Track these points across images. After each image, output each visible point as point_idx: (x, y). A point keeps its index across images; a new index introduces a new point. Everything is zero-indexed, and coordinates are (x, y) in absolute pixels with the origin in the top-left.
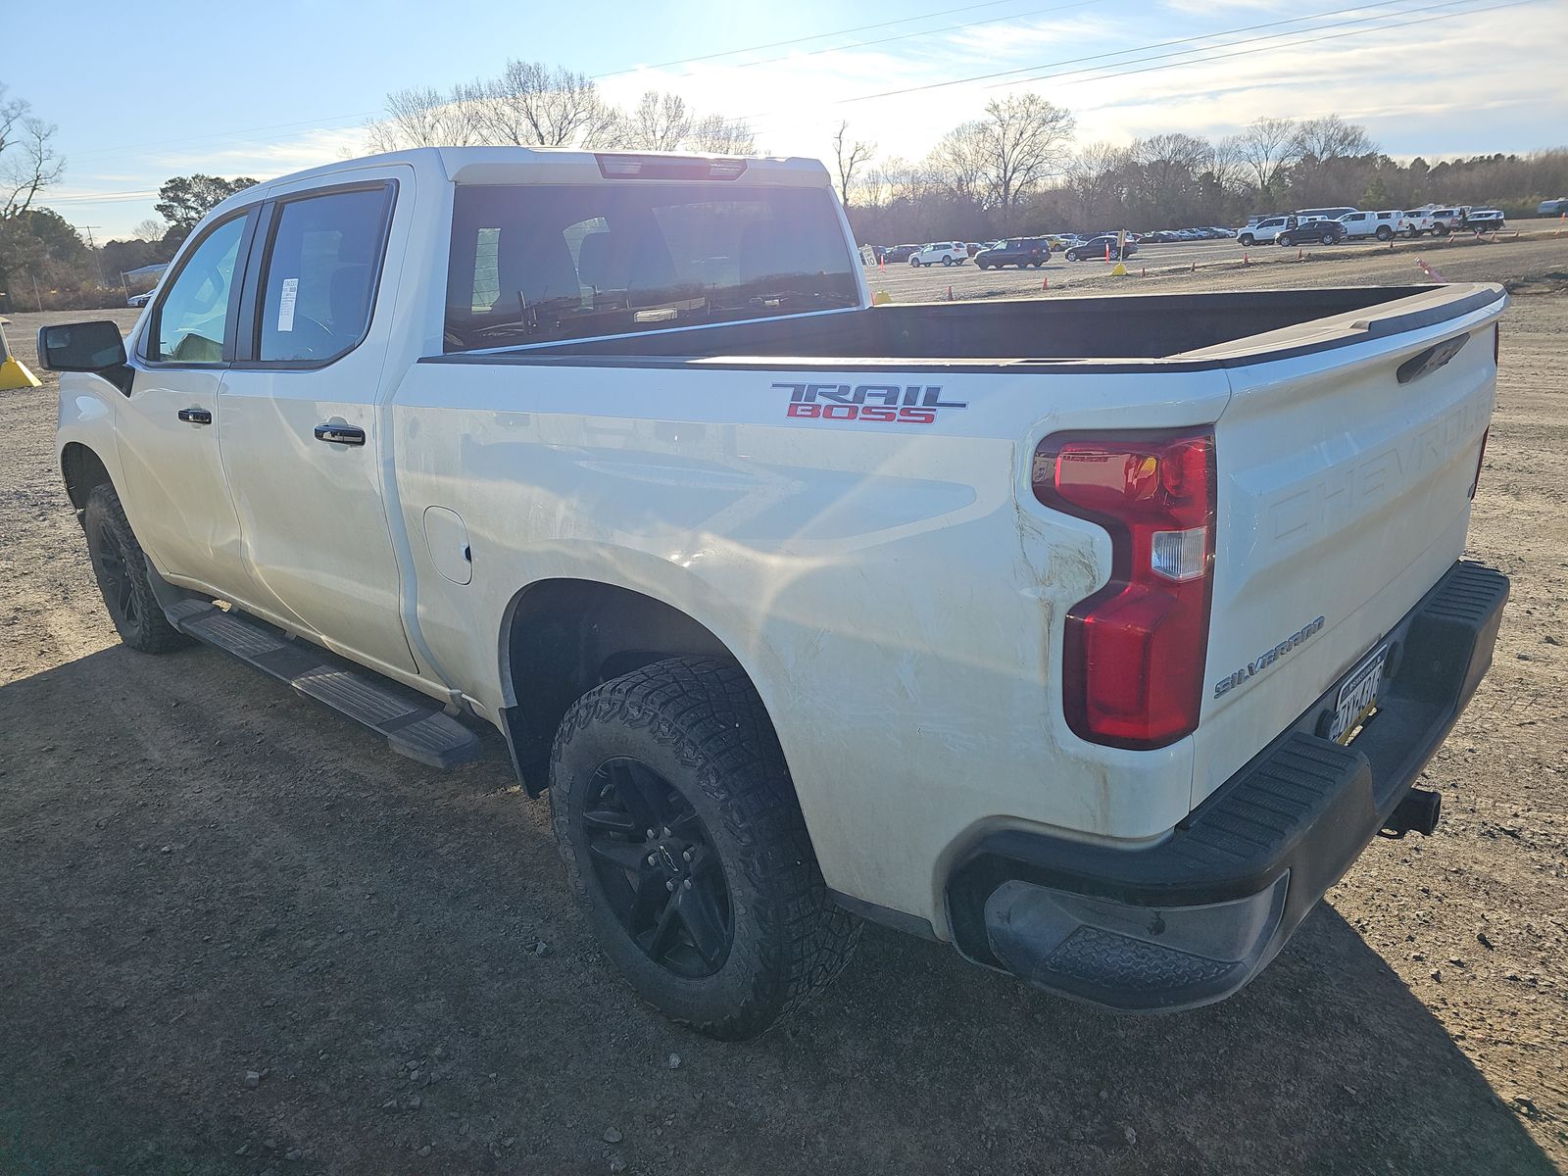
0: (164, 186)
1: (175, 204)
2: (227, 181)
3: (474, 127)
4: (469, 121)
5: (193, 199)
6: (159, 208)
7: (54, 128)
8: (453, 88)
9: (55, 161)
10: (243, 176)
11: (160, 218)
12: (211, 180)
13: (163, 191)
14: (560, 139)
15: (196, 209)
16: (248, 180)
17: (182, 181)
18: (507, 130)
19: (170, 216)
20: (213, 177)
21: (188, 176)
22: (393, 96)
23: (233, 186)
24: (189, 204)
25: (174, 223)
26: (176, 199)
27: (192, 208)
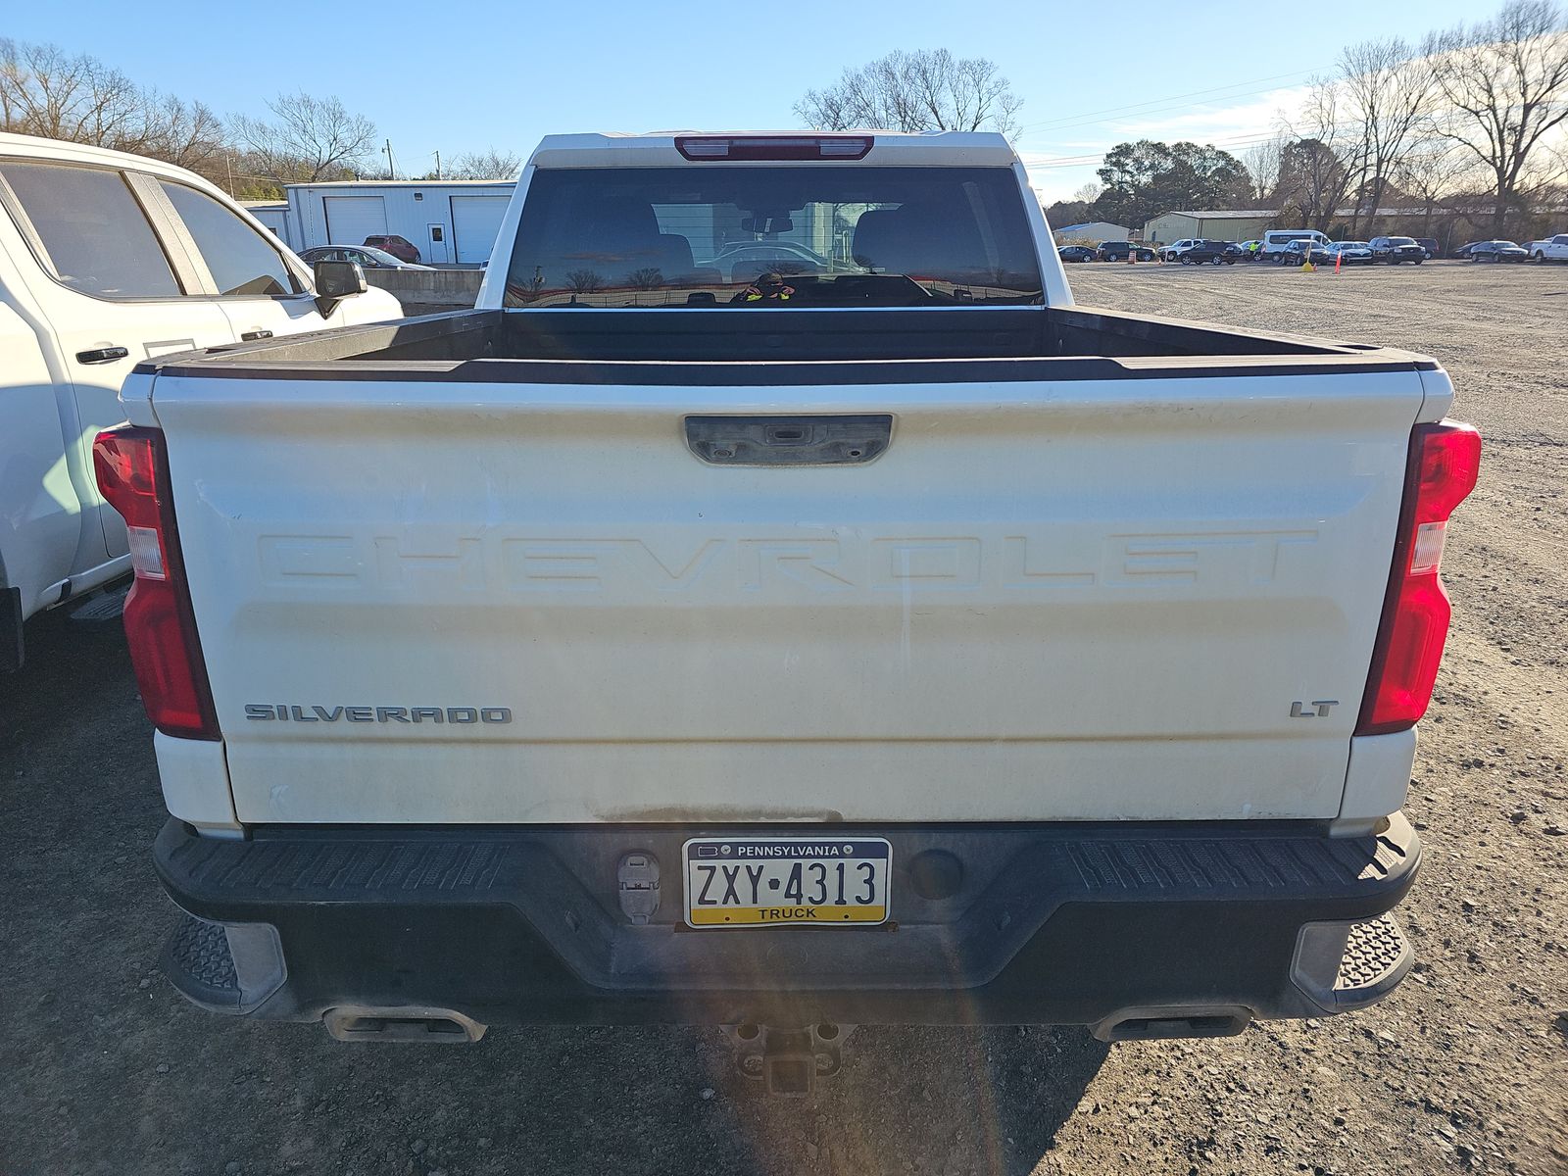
0: (1110, 152)
1: (1115, 168)
2: (1167, 146)
3: (1438, 78)
4: (1434, 71)
5: (1132, 164)
6: (1101, 172)
7: (1021, 102)
8: (1426, 35)
9: (1014, 132)
10: (1183, 141)
11: (1098, 181)
12: (1153, 145)
13: (1109, 156)
14: (1550, 88)
15: (1131, 173)
16: (1187, 144)
17: (1128, 147)
18: (1482, 79)
19: (1107, 180)
20: (1156, 143)
21: (1133, 141)
22: (1351, 50)
23: (1171, 150)
24: (1127, 168)
25: (1109, 186)
26: (1117, 164)
27: (1129, 172)
